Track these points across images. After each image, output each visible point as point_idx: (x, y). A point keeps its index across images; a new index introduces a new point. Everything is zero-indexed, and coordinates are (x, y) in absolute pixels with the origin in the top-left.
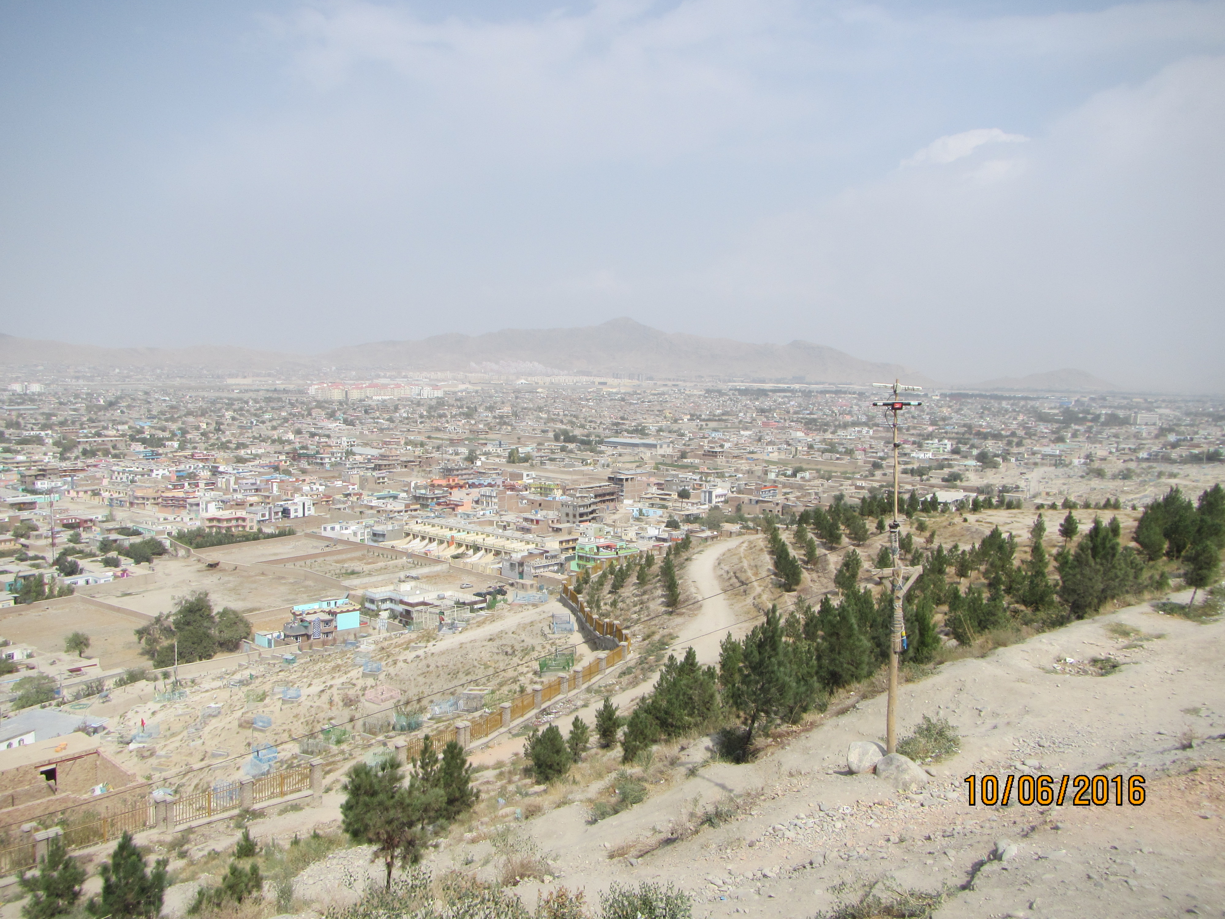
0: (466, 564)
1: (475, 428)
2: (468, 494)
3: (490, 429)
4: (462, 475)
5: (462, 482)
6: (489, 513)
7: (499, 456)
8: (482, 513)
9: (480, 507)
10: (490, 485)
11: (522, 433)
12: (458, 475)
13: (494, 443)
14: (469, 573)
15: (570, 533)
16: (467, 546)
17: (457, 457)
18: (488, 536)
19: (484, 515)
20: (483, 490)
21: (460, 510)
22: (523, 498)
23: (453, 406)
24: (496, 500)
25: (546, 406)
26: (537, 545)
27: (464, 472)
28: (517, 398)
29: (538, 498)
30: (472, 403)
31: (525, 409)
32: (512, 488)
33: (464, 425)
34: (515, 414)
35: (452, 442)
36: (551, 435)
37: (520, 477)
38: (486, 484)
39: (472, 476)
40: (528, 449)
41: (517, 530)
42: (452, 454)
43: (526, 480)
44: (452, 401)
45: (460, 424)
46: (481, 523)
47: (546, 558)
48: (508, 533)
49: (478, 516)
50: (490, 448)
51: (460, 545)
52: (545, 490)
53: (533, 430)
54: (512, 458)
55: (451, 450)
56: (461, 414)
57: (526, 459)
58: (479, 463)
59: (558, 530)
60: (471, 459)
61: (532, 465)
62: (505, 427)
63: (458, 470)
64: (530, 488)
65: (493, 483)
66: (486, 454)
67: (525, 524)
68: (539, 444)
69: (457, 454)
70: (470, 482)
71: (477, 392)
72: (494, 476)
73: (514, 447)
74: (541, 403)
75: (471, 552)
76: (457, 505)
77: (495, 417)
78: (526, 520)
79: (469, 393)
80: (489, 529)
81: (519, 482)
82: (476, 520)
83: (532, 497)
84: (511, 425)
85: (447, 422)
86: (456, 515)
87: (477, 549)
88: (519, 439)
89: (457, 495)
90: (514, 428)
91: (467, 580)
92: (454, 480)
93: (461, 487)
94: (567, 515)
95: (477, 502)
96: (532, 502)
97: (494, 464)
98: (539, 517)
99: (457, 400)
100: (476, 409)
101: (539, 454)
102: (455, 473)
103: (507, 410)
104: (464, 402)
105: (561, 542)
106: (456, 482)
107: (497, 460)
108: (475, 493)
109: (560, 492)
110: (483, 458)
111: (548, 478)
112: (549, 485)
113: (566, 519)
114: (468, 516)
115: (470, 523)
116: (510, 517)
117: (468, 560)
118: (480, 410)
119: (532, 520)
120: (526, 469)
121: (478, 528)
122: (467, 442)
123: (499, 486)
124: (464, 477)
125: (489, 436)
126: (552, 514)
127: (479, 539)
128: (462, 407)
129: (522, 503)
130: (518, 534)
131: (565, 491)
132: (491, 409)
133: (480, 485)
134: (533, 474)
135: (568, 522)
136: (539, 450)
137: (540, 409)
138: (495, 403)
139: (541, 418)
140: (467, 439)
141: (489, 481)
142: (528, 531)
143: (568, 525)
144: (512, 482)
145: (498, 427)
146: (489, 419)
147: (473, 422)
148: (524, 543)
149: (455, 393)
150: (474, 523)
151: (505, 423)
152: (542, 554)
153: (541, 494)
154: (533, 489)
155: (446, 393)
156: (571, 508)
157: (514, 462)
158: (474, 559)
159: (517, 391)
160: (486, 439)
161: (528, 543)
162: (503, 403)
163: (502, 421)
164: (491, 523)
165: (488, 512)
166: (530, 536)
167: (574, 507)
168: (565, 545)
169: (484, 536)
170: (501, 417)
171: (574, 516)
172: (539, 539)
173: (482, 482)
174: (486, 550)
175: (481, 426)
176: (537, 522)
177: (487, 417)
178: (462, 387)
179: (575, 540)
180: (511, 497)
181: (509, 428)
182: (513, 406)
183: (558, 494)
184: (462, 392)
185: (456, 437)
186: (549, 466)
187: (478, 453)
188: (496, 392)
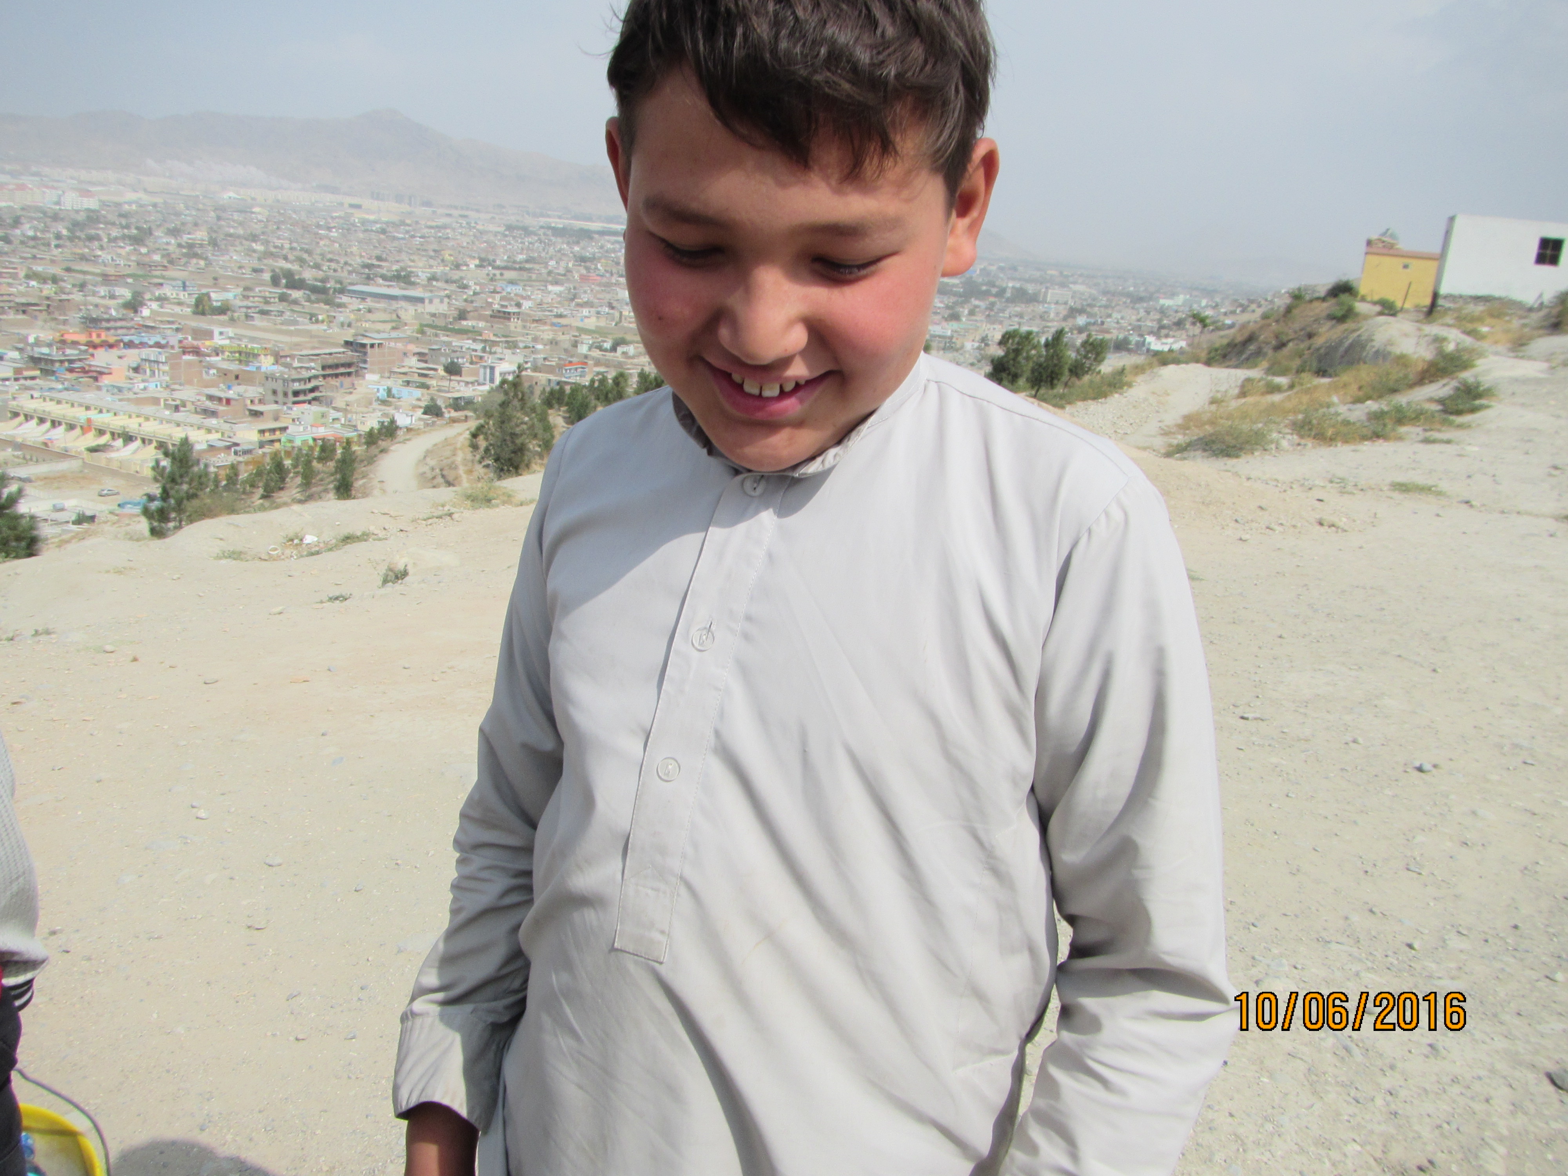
0: (109, 460)
1: (146, 260)
2: (120, 357)
3: (171, 262)
4: (116, 328)
5: (112, 340)
6: (154, 387)
7: (180, 304)
8: (142, 386)
9: (139, 377)
10: (158, 345)
11: (221, 272)
12: (108, 329)
13: (174, 283)
14: (114, 473)
15: (276, 419)
16: (113, 434)
17: (112, 303)
18: (147, 419)
19: (145, 389)
20: (145, 353)
21: (106, 381)
22: (210, 366)
23: (113, 224)
24: (166, 368)
25: (263, 233)
26: (223, 434)
27: (119, 324)
28: (219, 218)
29: (234, 367)
30: (146, 222)
31: (231, 235)
32: (196, 352)
33: (128, 254)
34: (214, 243)
35: (106, 279)
36: (267, 276)
37: (209, 335)
38: (151, 343)
39: (133, 331)
40: (229, 296)
41: (196, 412)
42: (104, 297)
43: (219, 341)
44: (111, 217)
45: (123, 252)
46: (139, 401)
47: (236, 453)
48: (179, 416)
49: (136, 390)
50: (167, 291)
51: (101, 432)
52: (246, 356)
53: (240, 268)
54: (202, 307)
55: (103, 291)
56: (124, 237)
57: (223, 310)
58: (146, 312)
59: (256, 414)
60: (134, 305)
61: (232, 319)
62: (194, 261)
63: (108, 321)
64: (223, 352)
65: (163, 342)
66: (161, 299)
67: (209, 404)
68: (246, 289)
69: (112, 297)
70: (126, 339)
71: (155, 205)
72: (169, 332)
73: (204, 291)
74: (257, 228)
75: (119, 442)
76: (101, 373)
77: (180, 246)
78: (211, 398)
79: (141, 206)
80: (149, 410)
81: (208, 343)
82: (131, 395)
83: (225, 366)
84: (206, 259)
85: (102, 248)
86: (99, 388)
87: (129, 438)
88: (215, 279)
89: (101, 358)
90: (209, 264)
91: (109, 483)
92: (99, 336)
93: (111, 346)
94: (275, 392)
95: (136, 370)
96: (225, 373)
97: (172, 315)
98: (231, 394)
99: (121, 215)
100: (150, 232)
101: (245, 303)
102: (104, 324)
103: (201, 235)
104: (133, 220)
105: (262, 432)
106: (103, 337)
107: (178, 309)
108: (133, 356)
109: (271, 359)
110: (155, 305)
111: (253, 339)
112: (253, 349)
113: (273, 398)
114: (120, 390)
115: (120, 400)
116: (187, 394)
117: (113, 455)
118: (158, 233)
119: (220, 399)
120: (222, 324)
121: (133, 408)
122: (130, 280)
123: (173, 347)
124: (120, 332)
125: (166, 273)
126: (252, 391)
127: (132, 425)
128: (127, 227)
129: (207, 373)
130: (197, 419)
131: (278, 357)
132: (174, 232)
133: (143, 345)
134: (230, 331)
135: (276, 402)
136: (246, 297)
137: (254, 238)
138: (183, 224)
139: (254, 251)
140: (129, 276)
141: (158, 338)
142: (213, 414)
143: (275, 407)
144: (195, 343)
145: (184, 260)
146: (171, 248)
147: (144, 250)
148: (203, 432)
149: (118, 205)
150: (128, 400)
151: (196, 255)
152: (229, 448)
153: (240, 361)
154: (227, 354)
155: (104, 204)
156: (280, 382)
157: (203, 313)
158: (123, 453)
159: (220, 209)
160: (163, 277)
161: (209, 431)
162: (196, 225)
163: (192, 251)
164: (156, 401)
165: (152, 386)
166: (213, 422)
167: (284, 380)
168: (268, 436)
169: (141, 420)
170: (191, 246)
171: (285, 394)
172: (226, 427)
173: (145, 340)
174: (143, 441)
175: (157, 258)
176: (228, 401)
177: (168, 244)
178: (131, 196)
179: (284, 429)
180: (189, 364)
181: (202, 263)
182: (211, 230)
183: (267, 364)
184: (130, 203)
185: (111, 271)
186: (259, 321)
187: (148, 296)
188: (187, 208)
